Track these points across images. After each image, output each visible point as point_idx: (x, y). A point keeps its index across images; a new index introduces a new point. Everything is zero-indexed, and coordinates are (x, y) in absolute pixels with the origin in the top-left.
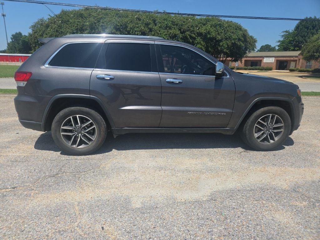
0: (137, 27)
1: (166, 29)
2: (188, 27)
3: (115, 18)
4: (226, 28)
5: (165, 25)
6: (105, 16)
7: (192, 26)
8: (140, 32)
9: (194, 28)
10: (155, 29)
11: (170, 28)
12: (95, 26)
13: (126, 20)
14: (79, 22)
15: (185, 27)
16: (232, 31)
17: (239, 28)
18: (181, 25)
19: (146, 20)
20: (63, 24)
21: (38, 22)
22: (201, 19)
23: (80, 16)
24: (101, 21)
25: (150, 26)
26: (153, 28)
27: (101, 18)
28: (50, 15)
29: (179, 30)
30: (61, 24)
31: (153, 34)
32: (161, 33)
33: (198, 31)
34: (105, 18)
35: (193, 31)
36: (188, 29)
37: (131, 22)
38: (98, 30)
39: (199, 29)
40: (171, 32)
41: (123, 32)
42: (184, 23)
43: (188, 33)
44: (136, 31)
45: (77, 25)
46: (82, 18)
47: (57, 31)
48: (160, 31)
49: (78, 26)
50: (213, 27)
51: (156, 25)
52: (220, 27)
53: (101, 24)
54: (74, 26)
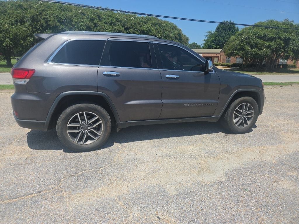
0: (82, 22)
1: (111, 25)
2: (131, 25)
3: (58, 12)
4: (164, 27)
5: (110, 21)
6: (47, 9)
7: (135, 24)
8: (85, 26)
9: (136, 26)
10: (100, 25)
11: (115, 25)
12: (37, 18)
13: (70, 14)
14: (19, 13)
15: (128, 25)
16: (169, 30)
17: (174, 28)
18: (125, 22)
19: (91, 16)
22: (142, 18)
24: (44, 13)
25: (95, 21)
26: (98, 24)
27: (44, 10)
29: (123, 27)
31: (99, 29)
32: (107, 29)
33: (140, 29)
34: (47, 11)
35: (136, 28)
36: (131, 26)
37: (76, 16)
38: (41, 23)
39: (141, 27)
40: (115, 28)
42: (127, 20)
43: (131, 30)
44: (81, 26)
46: (22, 9)
48: (105, 27)
49: (18, 18)
50: (153, 26)
51: (100, 21)
52: (159, 26)
53: (44, 16)
54: (13, 17)
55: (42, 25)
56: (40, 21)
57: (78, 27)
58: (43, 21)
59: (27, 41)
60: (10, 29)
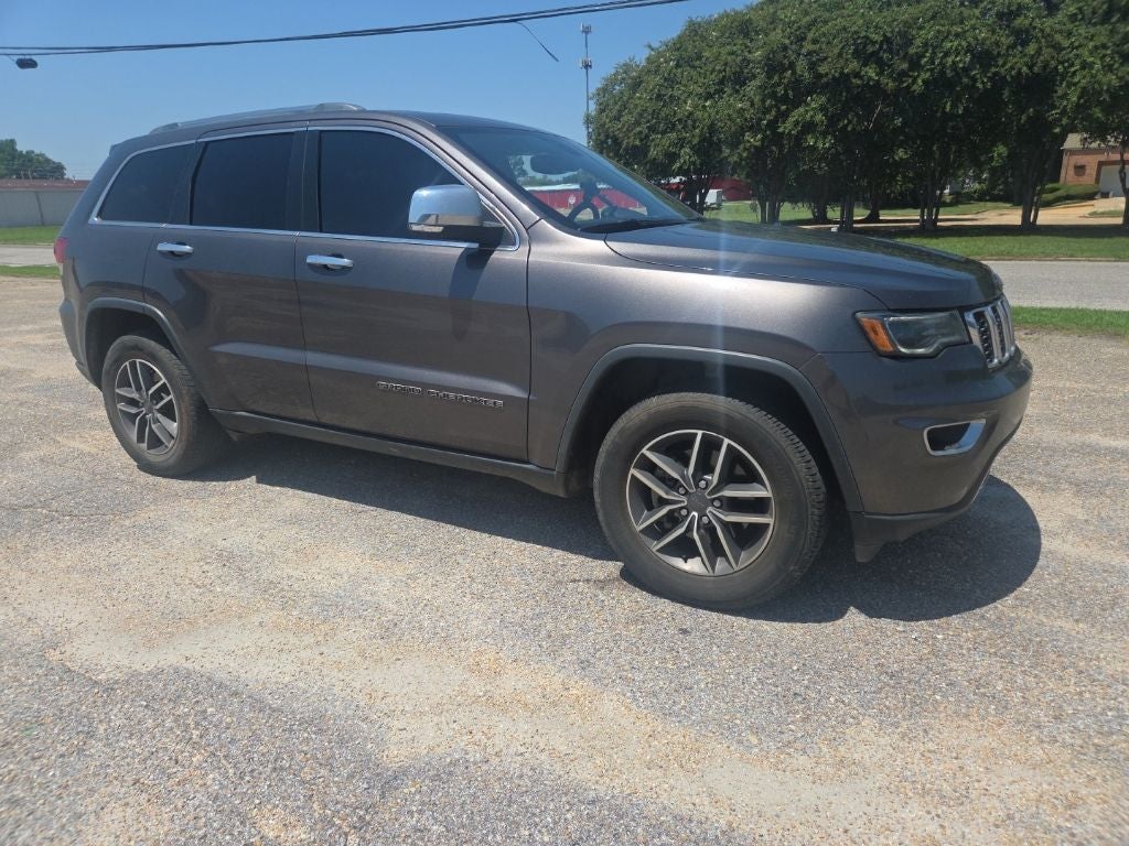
0: (957, 35)
10: (1042, 31)
14: (733, 53)
20: (679, 70)
21: (616, 74)
23: (741, 32)
24: (810, 36)
25: (1018, 22)
27: (813, 23)
28: (650, 46)
30: (674, 70)
31: (1033, 52)
32: (1076, 44)
37: (933, 17)
38: (794, 73)
41: (889, 66)
44: (947, 54)
45: (726, 64)
46: (746, 35)
47: (659, 97)
48: (1070, 34)
49: (728, 69)
53: (808, 46)
54: (714, 70)
55: (796, 83)
56: (792, 66)
57: (933, 63)
58: (802, 65)
59: (741, 147)
60: (699, 114)
